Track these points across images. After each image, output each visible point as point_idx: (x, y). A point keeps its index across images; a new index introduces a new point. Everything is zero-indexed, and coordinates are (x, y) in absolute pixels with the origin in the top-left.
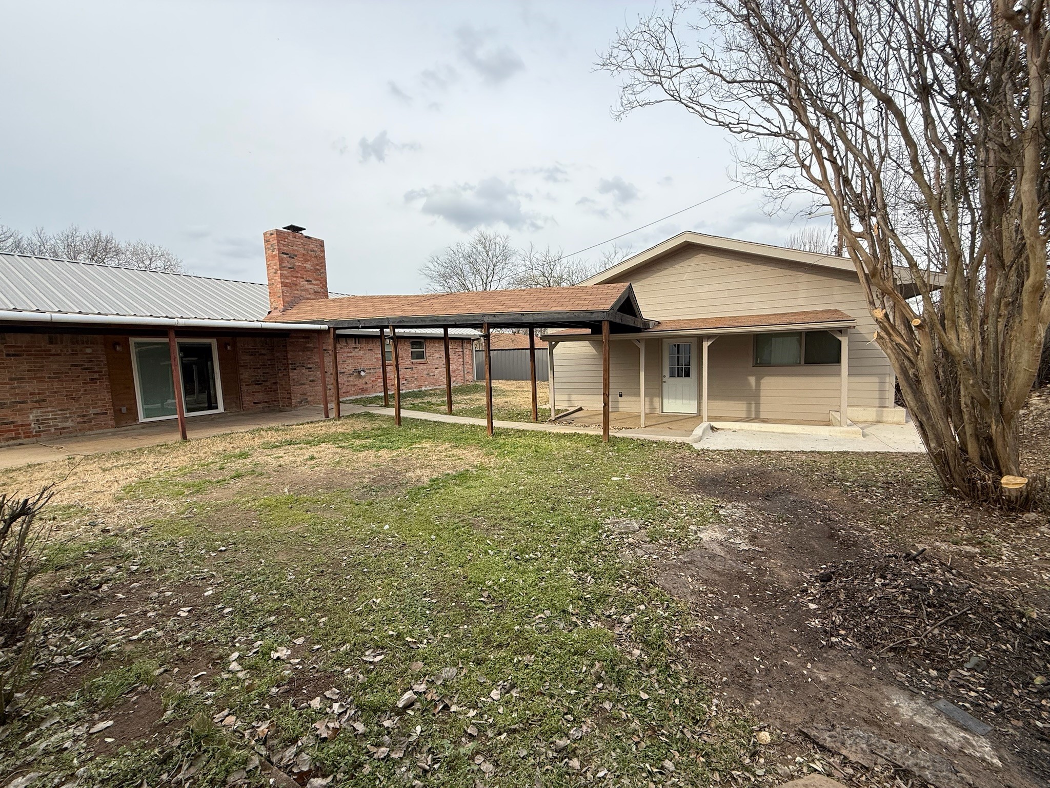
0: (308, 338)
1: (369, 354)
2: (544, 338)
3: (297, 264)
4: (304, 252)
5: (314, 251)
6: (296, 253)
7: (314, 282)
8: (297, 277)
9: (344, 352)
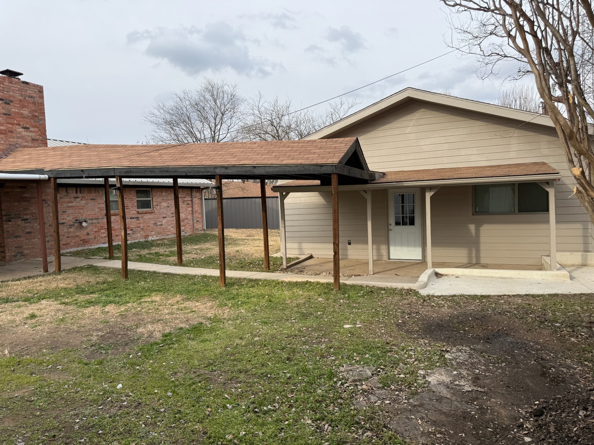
0: (25, 187)
1: (91, 204)
2: (275, 189)
3: (13, 110)
4: (21, 98)
5: (32, 97)
6: (12, 99)
7: (31, 129)
8: (13, 124)
9: (64, 202)
